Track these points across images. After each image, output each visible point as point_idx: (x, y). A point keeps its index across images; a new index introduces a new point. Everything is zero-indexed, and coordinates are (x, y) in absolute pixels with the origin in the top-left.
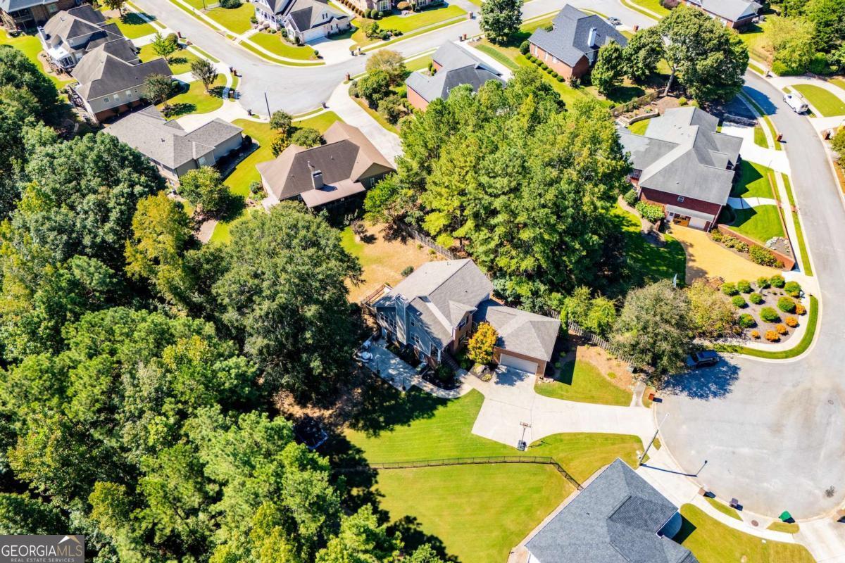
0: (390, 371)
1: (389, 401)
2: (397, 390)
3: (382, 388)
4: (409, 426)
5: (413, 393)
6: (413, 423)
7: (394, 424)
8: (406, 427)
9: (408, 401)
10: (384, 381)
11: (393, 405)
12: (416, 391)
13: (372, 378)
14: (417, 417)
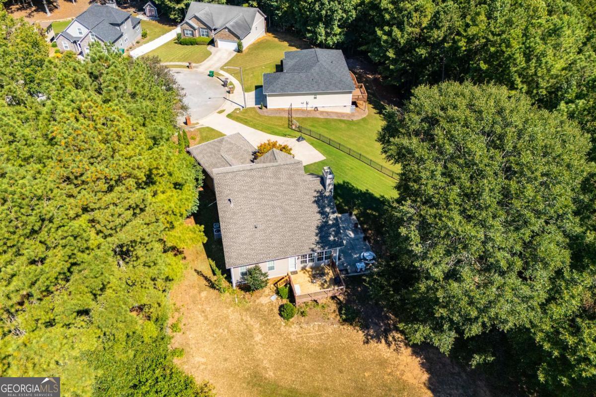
0: (352, 235)
1: (372, 214)
2: (358, 218)
3: (370, 226)
4: (367, 190)
5: (346, 208)
6: (364, 189)
7: (378, 199)
8: (370, 191)
9: (355, 205)
10: (365, 231)
11: (370, 209)
12: (342, 207)
13: (374, 240)
14: (357, 190)
